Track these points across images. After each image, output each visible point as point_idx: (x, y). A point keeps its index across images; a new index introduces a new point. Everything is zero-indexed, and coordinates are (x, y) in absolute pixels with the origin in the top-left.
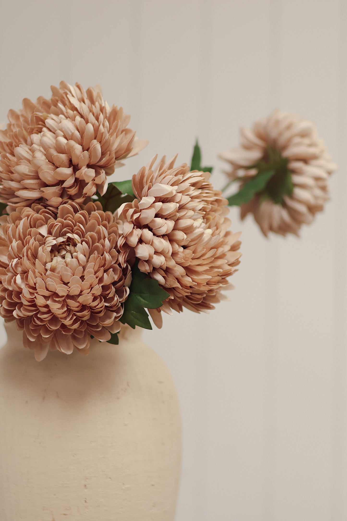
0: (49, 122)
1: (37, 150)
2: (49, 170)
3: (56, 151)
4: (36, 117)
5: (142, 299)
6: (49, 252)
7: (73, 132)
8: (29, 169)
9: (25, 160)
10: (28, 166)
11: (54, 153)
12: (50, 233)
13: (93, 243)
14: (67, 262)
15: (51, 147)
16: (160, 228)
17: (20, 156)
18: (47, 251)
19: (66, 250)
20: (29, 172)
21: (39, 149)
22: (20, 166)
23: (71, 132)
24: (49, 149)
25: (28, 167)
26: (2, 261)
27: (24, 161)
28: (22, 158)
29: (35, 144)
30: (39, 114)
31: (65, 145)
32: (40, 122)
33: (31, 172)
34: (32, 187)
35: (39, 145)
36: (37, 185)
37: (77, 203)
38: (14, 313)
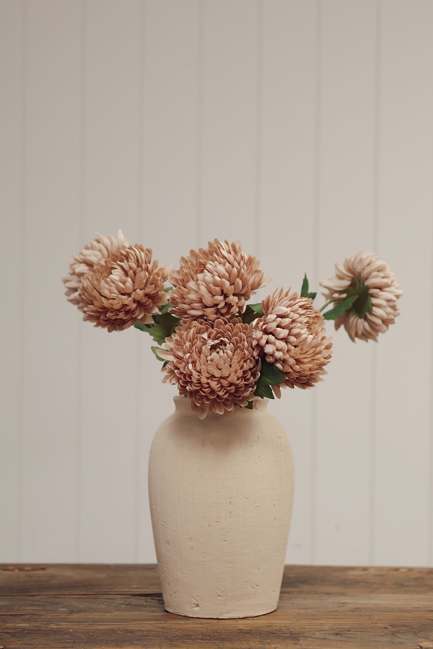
0: (208, 266)
1: (201, 284)
2: (209, 297)
3: (213, 285)
4: (199, 262)
5: (268, 380)
7: (224, 273)
11: (212, 287)
12: (209, 337)
13: (237, 343)
14: (221, 355)
15: (210, 283)
16: (280, 334)
17: (190, 288)
18: (208, 349)
19: (219, 348)
20: (196, 298)
21: (203, 284)
22: (190, 294)
23: (223, 273)
25: (195, 295)
27: (193, 292)
28: (192, 290)
29: (200, 280)
30: (201, 261)
31: (219, 281)
32: (202, 266)
33: (198, 299)
34: (198, 308)
35: (202, 281)
36: (201, 307)
37: (227, 318)
38: (187, 388)
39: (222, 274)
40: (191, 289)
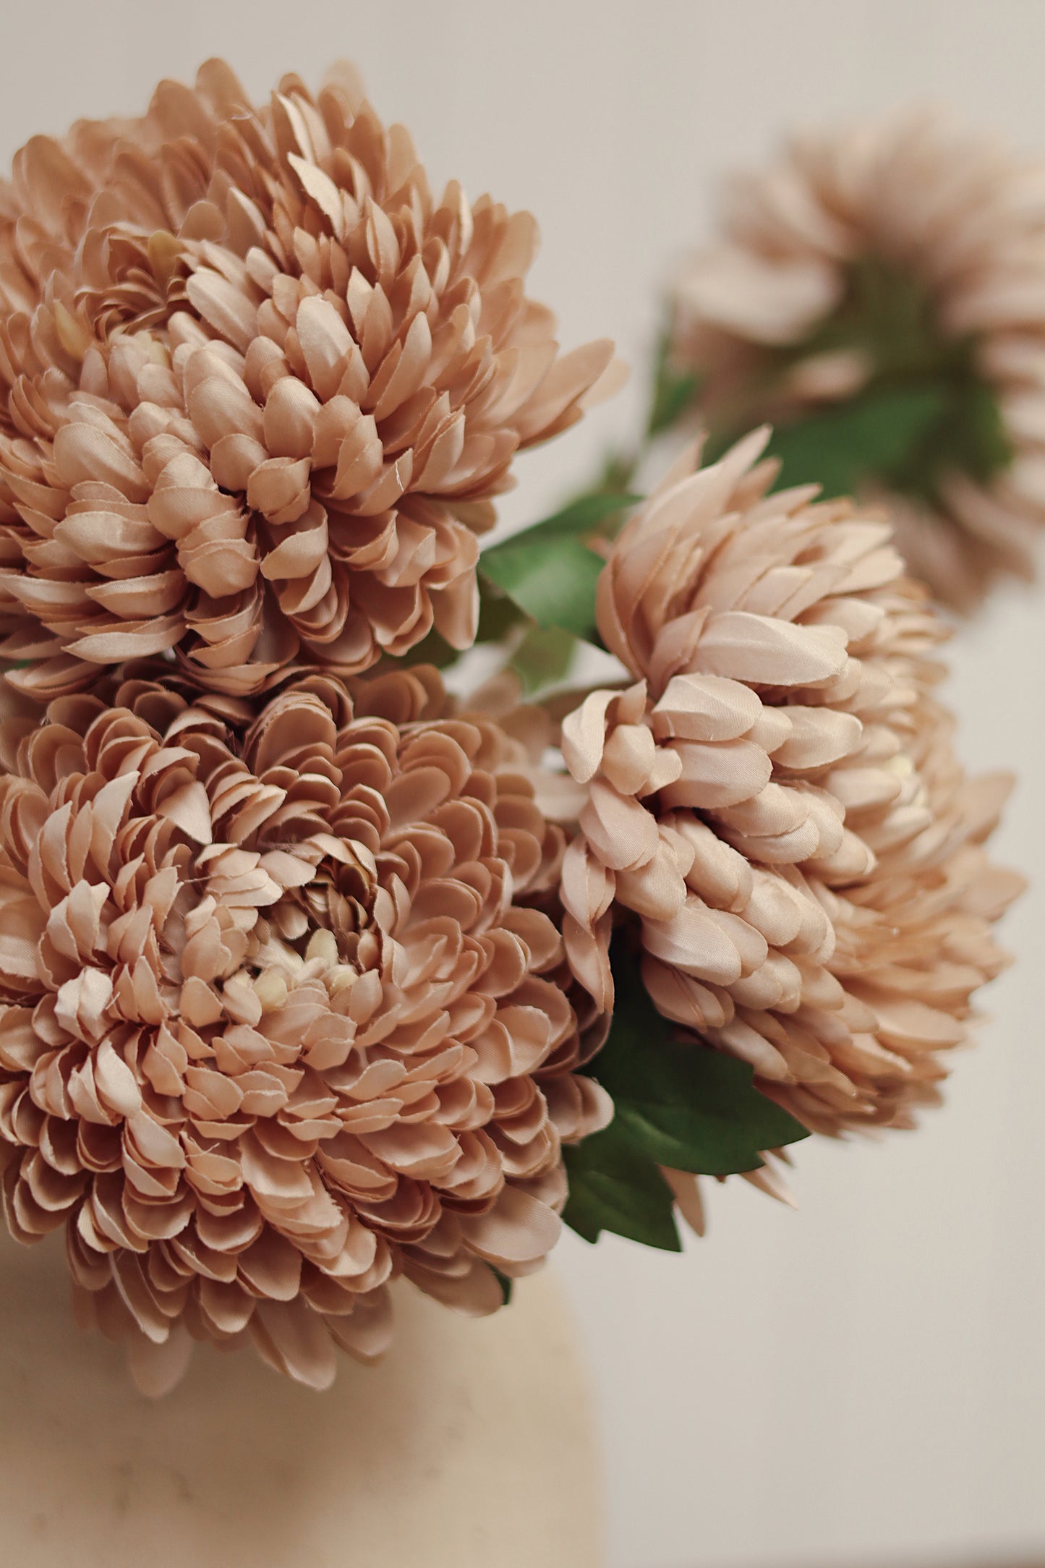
0: (203, 285)
1: (158, 433)
2: (232, 538)
3: (257, 443)
5: (647, 1127)
6: (245, 935)
7: (343, 352)
8: (126, 524)
9: (105, 482)
10: (120, 510)
11: (249, 449)
12: (221, 832)
13: (428, 869)
14: (334, 985)
15: (239, 424)
16: (782, 835)
17: (85, 461)
18: (238, 933)
19: (305, 911)
20: (125, 538)
21: (169, 424)
22: (89, 513)
23: (337, 352)
24: (231, 438)
25: (121, 517)
26: (7, 970)
27: (102, 485)
28: (96, 473)
29: (148, 400)
30: (128, 229)
31: (308, 417)
32: (134, 271)
33: (135, 540)
34: (139, 608)
35: (167, 404)
36: (159, 597)
37: (345, 680)
38: (84, 1225)
39: (332, 361)
40: (90, 467)
